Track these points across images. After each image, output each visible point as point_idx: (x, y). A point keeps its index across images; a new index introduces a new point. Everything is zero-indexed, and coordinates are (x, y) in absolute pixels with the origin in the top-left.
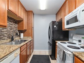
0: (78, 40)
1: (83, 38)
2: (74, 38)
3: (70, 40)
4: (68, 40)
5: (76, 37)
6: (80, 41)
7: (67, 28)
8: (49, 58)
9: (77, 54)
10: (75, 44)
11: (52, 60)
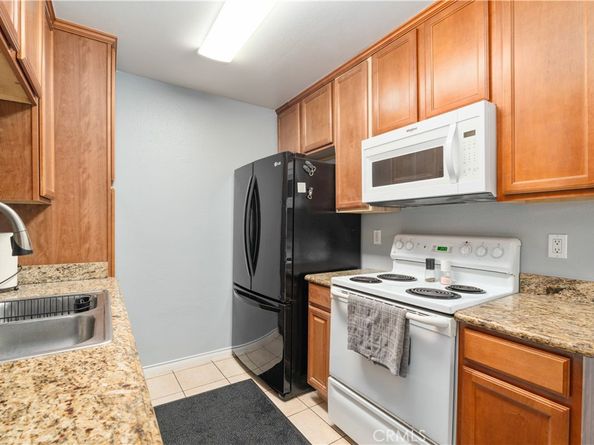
0: (423, 258)
1: (439, 248)
2: (395, 252)
3: (370, 265)
4: (357, 266)
5: (409, 246)
6: (430, 264)
7: (372, 204)
8: (265, 398)
9: (477, 319)
10: (411, 279)
11: (285, 401)
